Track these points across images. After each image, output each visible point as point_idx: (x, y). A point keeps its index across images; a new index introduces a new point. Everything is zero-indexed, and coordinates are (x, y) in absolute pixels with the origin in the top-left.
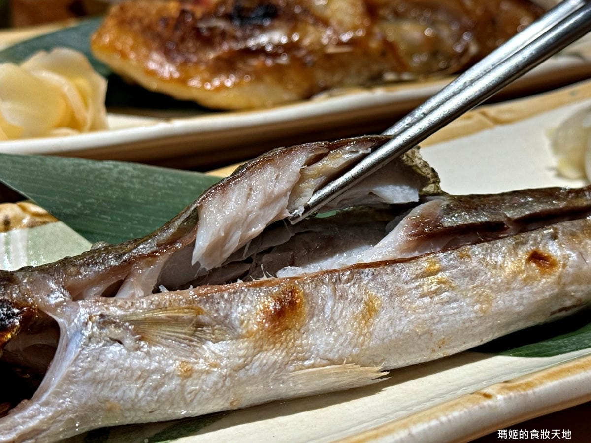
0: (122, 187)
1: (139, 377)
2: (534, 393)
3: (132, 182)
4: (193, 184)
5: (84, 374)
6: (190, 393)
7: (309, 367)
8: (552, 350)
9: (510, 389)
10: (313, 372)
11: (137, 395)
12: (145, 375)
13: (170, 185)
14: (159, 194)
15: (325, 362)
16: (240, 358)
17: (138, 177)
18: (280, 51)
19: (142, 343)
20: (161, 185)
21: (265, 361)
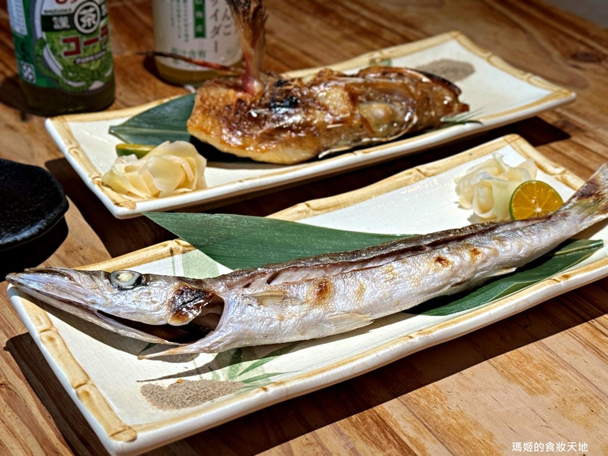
0: (227, 228)
1: (261, 320)
2: (432, 335)
3: (231, 225)
4: (263, 224)
5: (237, 319)
6: (283, 327)
7: (335, 315)
8: (447, 312)
9: (421, 334)
10: (338, 318)
11: (260, 328)
12: (263, 320)
13: (251, 225)
14: (246, 231)
15: (343, 313)
16: (304, 311)
17: (234, 222)
18: (300, 128)
19: (261, 306)
20: (246, 226)
21: (315, 313)
